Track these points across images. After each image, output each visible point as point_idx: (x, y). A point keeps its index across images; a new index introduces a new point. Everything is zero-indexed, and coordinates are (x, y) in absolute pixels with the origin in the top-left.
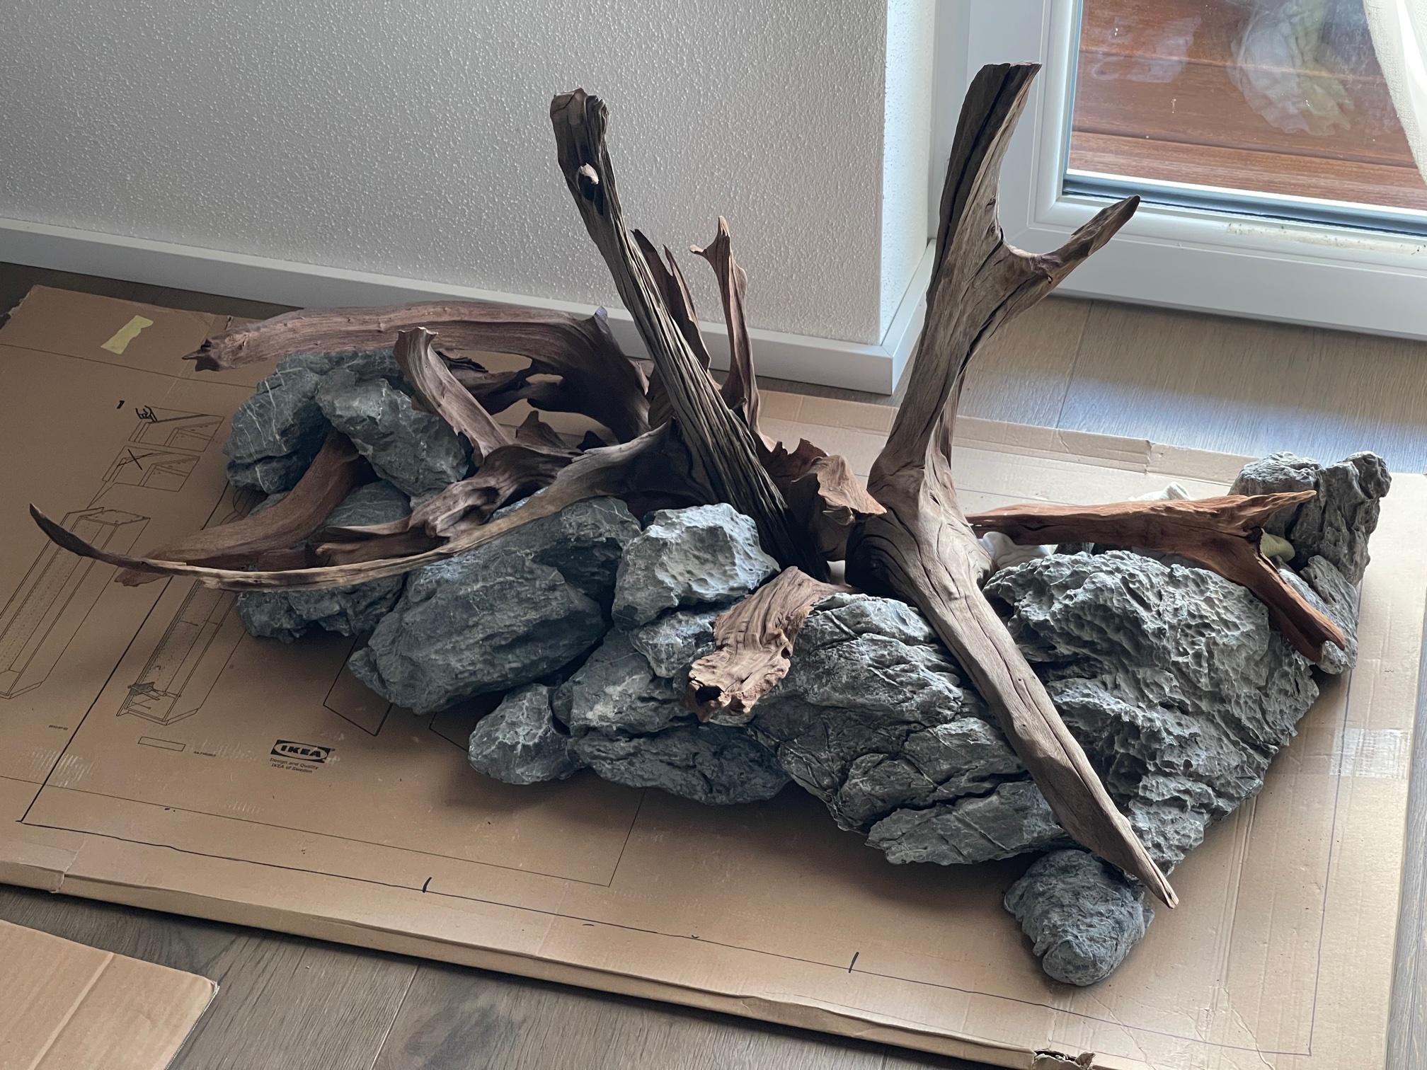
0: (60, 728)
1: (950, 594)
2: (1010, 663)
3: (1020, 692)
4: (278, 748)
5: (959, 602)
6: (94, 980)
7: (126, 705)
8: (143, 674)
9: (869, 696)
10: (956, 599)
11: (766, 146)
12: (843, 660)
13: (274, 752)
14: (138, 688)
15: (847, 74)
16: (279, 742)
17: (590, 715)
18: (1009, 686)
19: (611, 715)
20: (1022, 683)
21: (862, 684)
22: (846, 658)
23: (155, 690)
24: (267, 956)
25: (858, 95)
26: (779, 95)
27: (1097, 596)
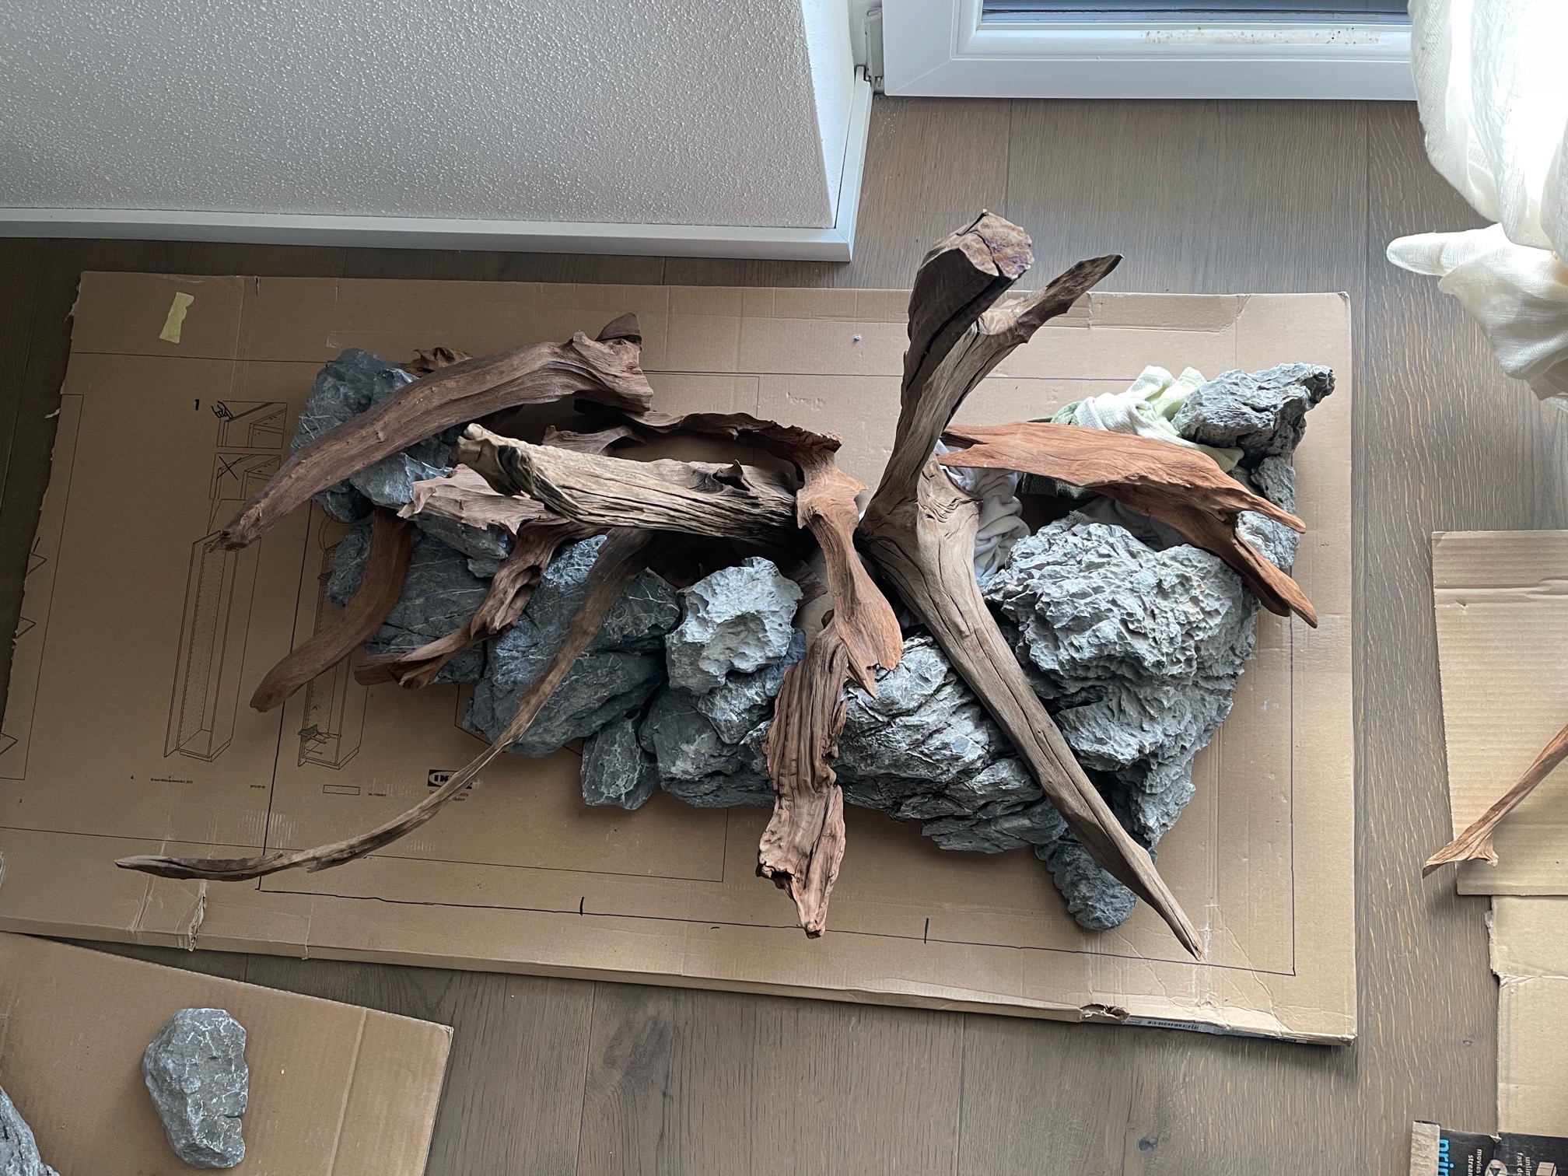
0: (259, 787)
1: (960, 632)
2: (1028, 712)
3: (1041, 745)
4: (432, 778)
5: (969, 639)
6: (359, 1039)
7: (302, 755)
8: (306, 719)
9: (911, 772)
10: (967, 636)
11: (694, 116)
12: (883, 748)
13: (430, 784)
14: (308, 733)
15: (766, 59)
16: (431, 772)
17: (673, 770)
18: (1030, 738)
19: (691, 770)
20: (1041, 735)
21: (903, 764)
22: (885, 746)
23: (321, 734)
24: (480, 990)
25: (782, 73)
26: (697, 79)
27: (1102, 651)
